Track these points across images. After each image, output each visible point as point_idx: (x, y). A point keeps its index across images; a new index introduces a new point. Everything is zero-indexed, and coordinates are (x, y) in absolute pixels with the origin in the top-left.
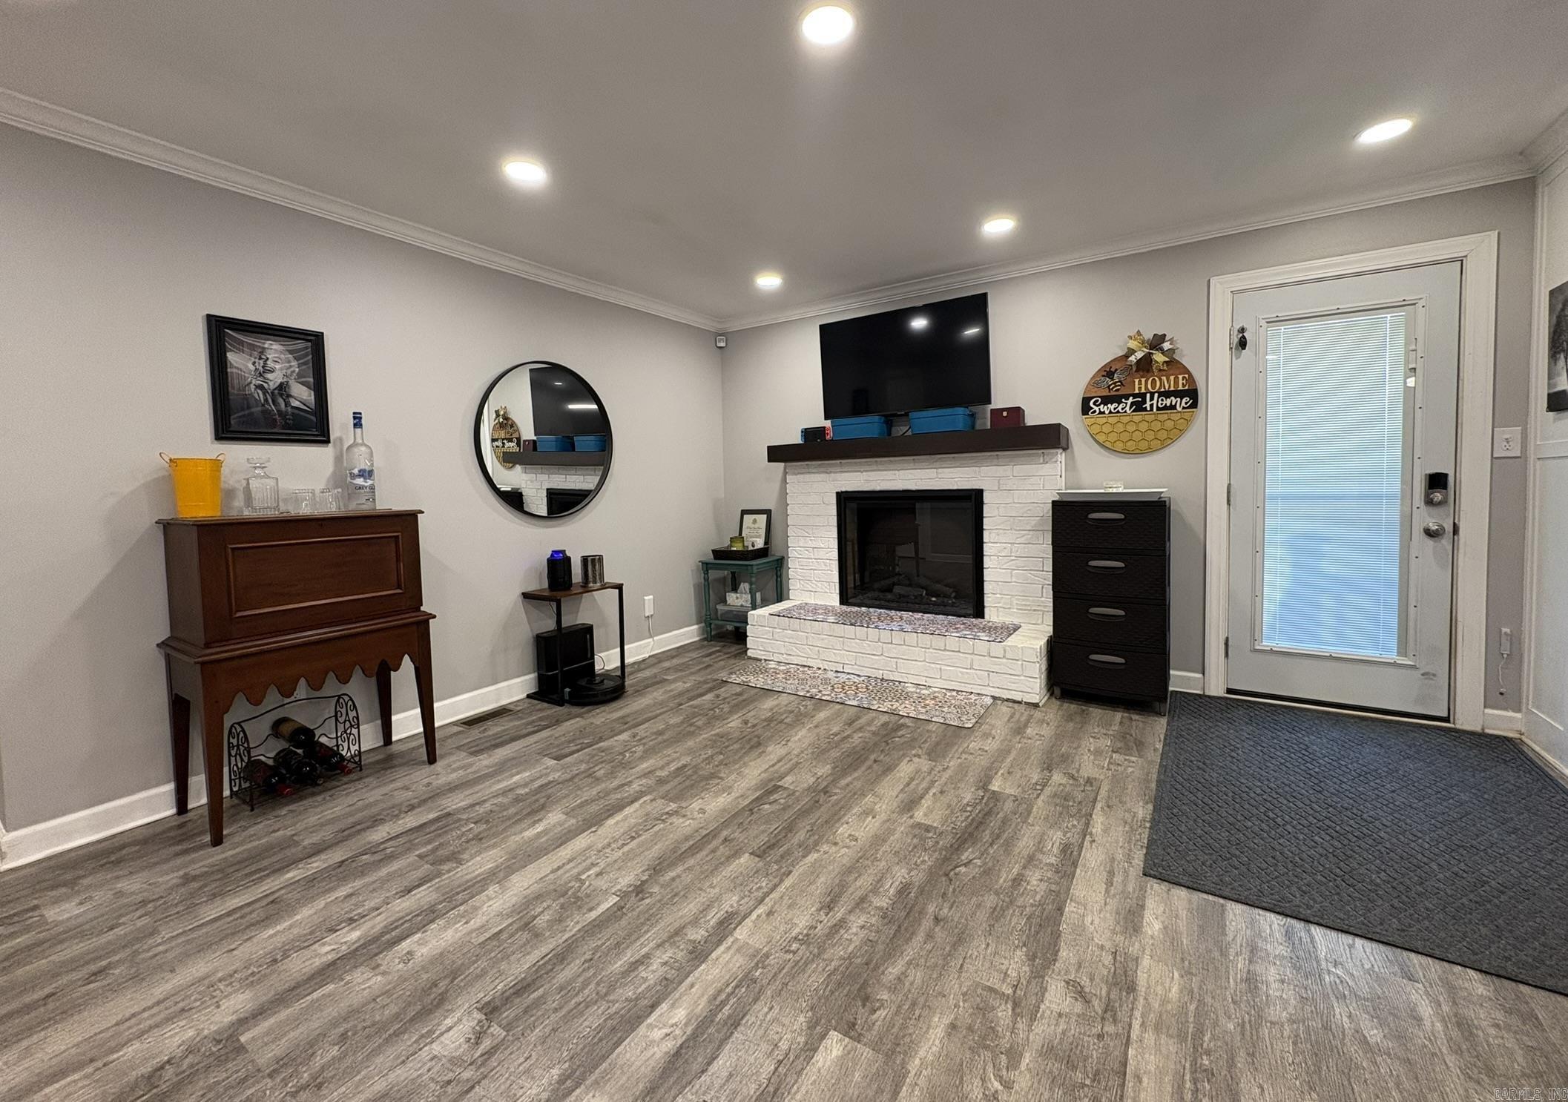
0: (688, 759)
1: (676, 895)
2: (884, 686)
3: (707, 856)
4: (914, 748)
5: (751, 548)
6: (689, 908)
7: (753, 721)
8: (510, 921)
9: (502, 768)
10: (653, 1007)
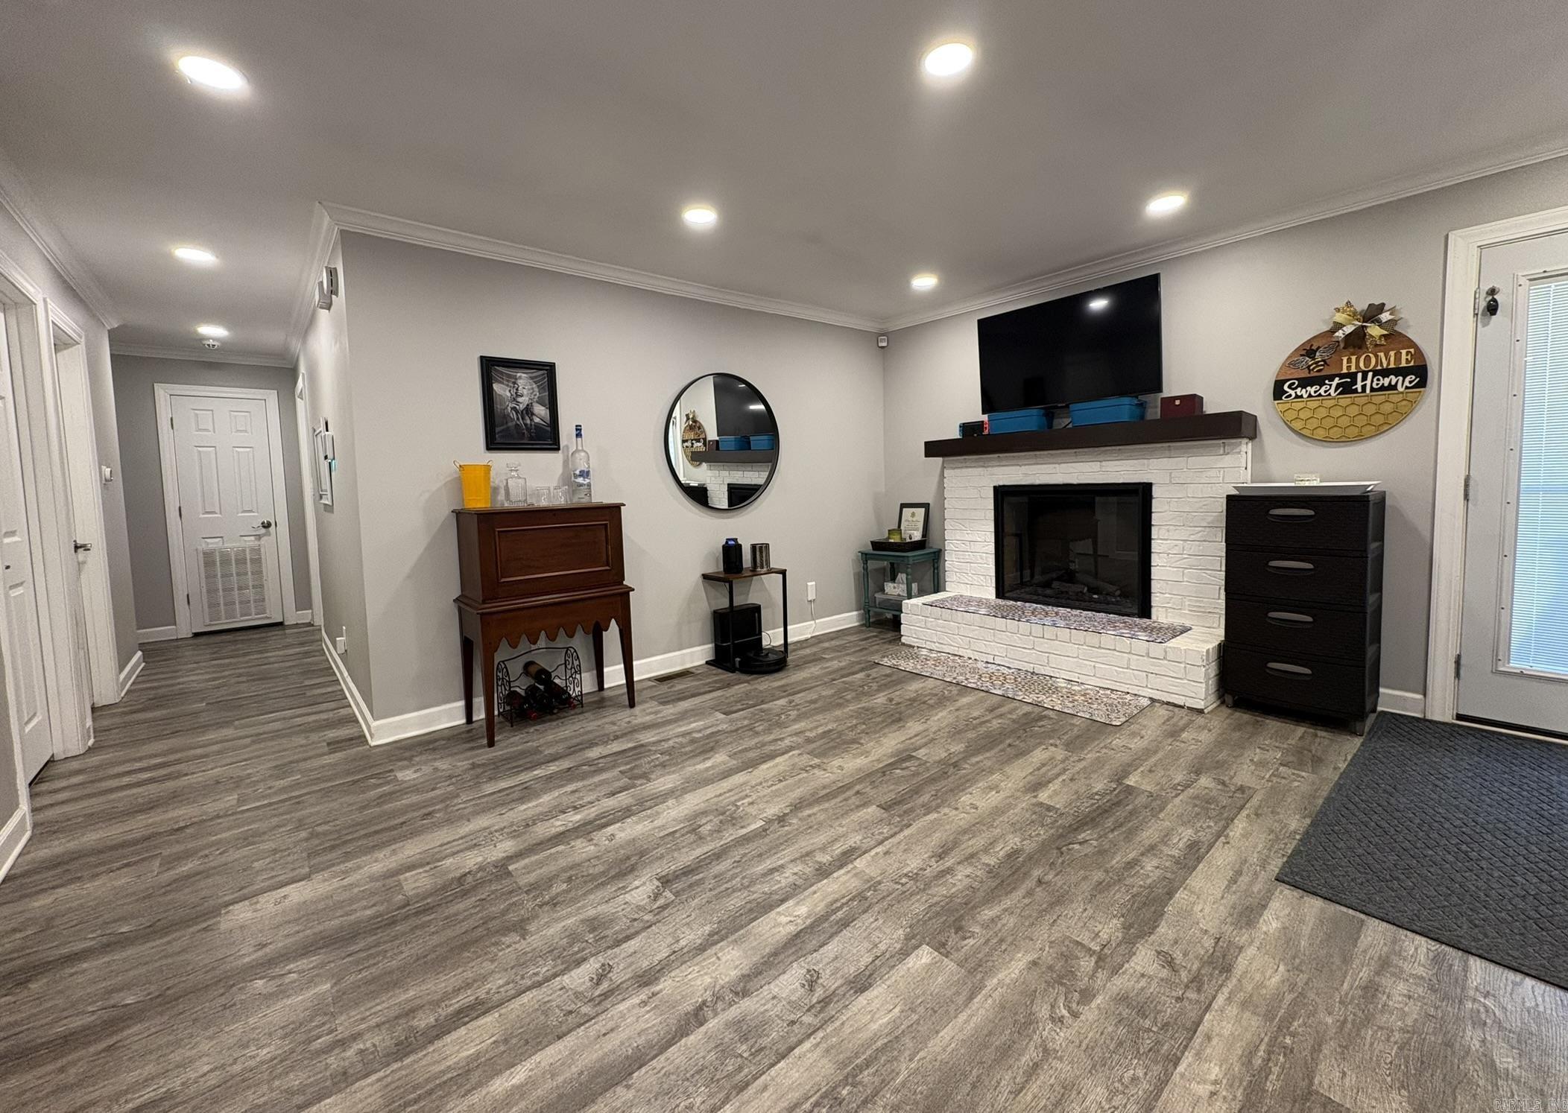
0: (835, 725)
1: (810, 827)
2: (1033, 679)
3: (841, 802)
4: (1053, 738)
5: (908, 540)
6: (820, 839)
7: (897, 700)
8: (682, 825)
9: (683, 716)
10: (783, 901)
